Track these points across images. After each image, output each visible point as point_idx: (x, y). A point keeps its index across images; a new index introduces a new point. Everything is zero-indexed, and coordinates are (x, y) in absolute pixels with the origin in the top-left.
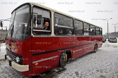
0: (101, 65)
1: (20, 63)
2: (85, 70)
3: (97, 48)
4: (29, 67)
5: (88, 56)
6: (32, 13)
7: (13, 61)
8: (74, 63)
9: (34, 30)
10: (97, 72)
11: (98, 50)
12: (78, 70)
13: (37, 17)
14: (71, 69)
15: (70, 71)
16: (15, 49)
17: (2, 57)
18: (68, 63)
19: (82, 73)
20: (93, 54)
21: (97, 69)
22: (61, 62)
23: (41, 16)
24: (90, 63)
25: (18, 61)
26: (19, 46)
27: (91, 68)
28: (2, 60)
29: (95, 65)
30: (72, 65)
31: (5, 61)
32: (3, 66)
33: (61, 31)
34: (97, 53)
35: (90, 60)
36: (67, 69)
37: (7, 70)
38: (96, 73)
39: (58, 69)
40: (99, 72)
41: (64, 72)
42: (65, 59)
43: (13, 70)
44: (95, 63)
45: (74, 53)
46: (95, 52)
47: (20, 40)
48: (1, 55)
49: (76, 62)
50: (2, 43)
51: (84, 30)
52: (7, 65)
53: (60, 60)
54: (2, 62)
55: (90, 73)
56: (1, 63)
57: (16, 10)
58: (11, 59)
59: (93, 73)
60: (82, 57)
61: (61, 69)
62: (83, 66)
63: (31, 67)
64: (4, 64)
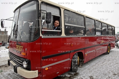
0: (117, 68)
1: (28, 69)
2: (100, 74)
3: (110, 49)
4: (38, 73)
5: (100, 58)
6: (41, 10)
7: (19, 66)
8: (87, 66)
9: (42, 30)
10: (114, 75)
11: (112, 51)
12: (92, 74)
13: (46, 14)
14: (84, 74)
15: (84, 76)
16: (21, 53)
17: (3, 63)
18: (80, 66)
19: (97, 78)
20: (106, 55)
21: (114, 73)
22: (73, 65)
23: (50, 13)
24: (104, 65)
25: (25, 66)
26: (26, 49)
27: (107, 72)
28: (3, 66)
29: (110, 68)
30: (85, 69)
31: (7, 67)
32: (5, 73)
33: (71, 31)
34: (110, 54)
35: (103, 62)
36: (80, 73)
37: (11, 77)
38: (113, 77)
39: (69, 74)
40: (117, 76)
41: (77, 77)
42: (77, 62)
43: (17, 77)
44: (109, 65)
45: (86, 55)
46: (108, 54)
47: (27, 42)
48: (2, 61)
49: (88, 66)
50: (1, 46)
51: (96, 29)
52: (10, 72)
53: (72, 63)
54: (4, 68)
55: (107, 77)
56: (3, 70)
57: (20, 7)
58: (16, 64)
59: (109, 77)
60: (95, 60)
61: (73, 73)
62: (97, 69)
63: (41, 73)
64: (6, 70)
